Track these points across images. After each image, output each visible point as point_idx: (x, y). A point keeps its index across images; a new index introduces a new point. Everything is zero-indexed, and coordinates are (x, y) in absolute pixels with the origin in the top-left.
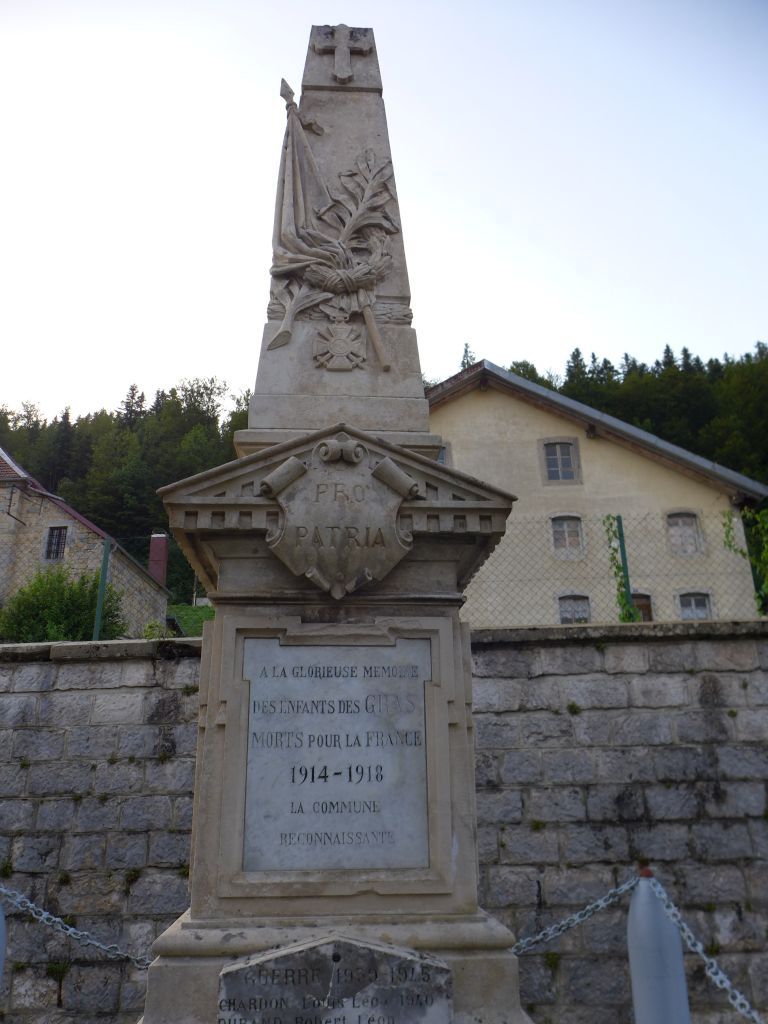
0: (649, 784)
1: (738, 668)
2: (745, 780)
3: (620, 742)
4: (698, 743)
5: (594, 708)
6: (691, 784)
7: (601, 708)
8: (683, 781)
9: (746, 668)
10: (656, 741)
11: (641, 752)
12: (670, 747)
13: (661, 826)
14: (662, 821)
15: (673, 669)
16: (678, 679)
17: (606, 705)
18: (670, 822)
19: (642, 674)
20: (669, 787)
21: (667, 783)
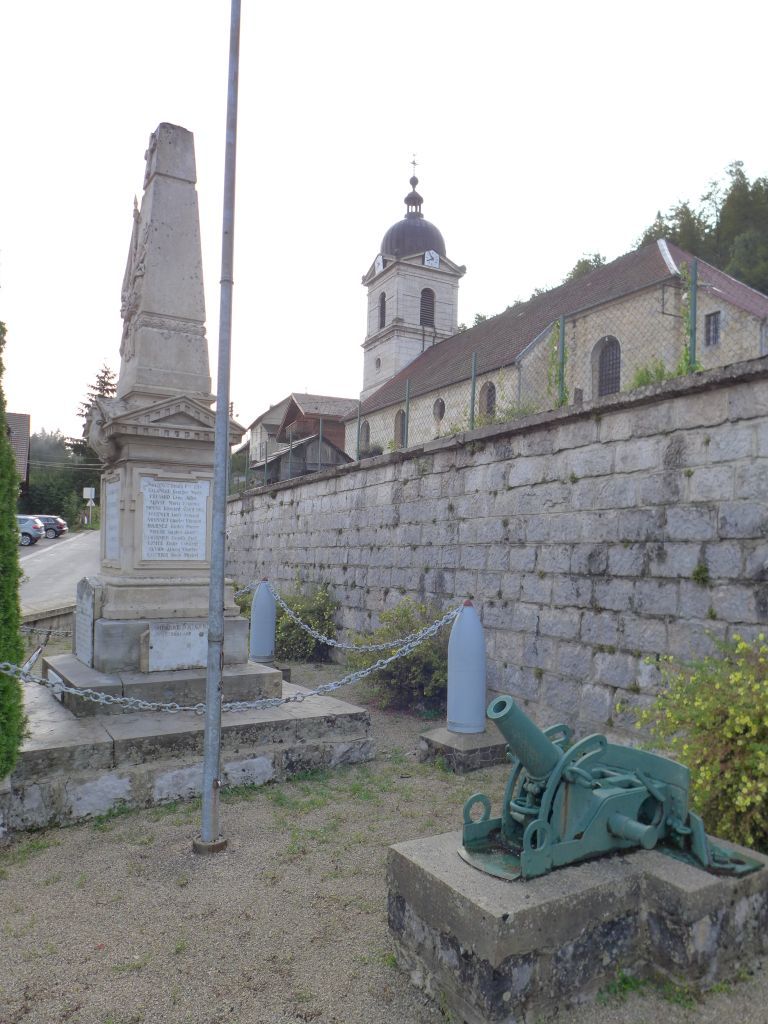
0: (611, 544)
1: (706, 423)
2: (686, 542)
3: (598, 506)
4: (654, 505)
5: (586, 477)
6: (643, 544)
7: (591, 476)
8: (636, 542)
9: (714, 422)
10: (624, 505)
11: (612, 515)
12: (633, 509)
13: (616, 582)
14: (616, 576)
15: (651, 432)
16: (652, 441)
17: (595, 473)
18: (621, 577)
19: (627, 440)
20: (626, 547)
21: (626, 543)
